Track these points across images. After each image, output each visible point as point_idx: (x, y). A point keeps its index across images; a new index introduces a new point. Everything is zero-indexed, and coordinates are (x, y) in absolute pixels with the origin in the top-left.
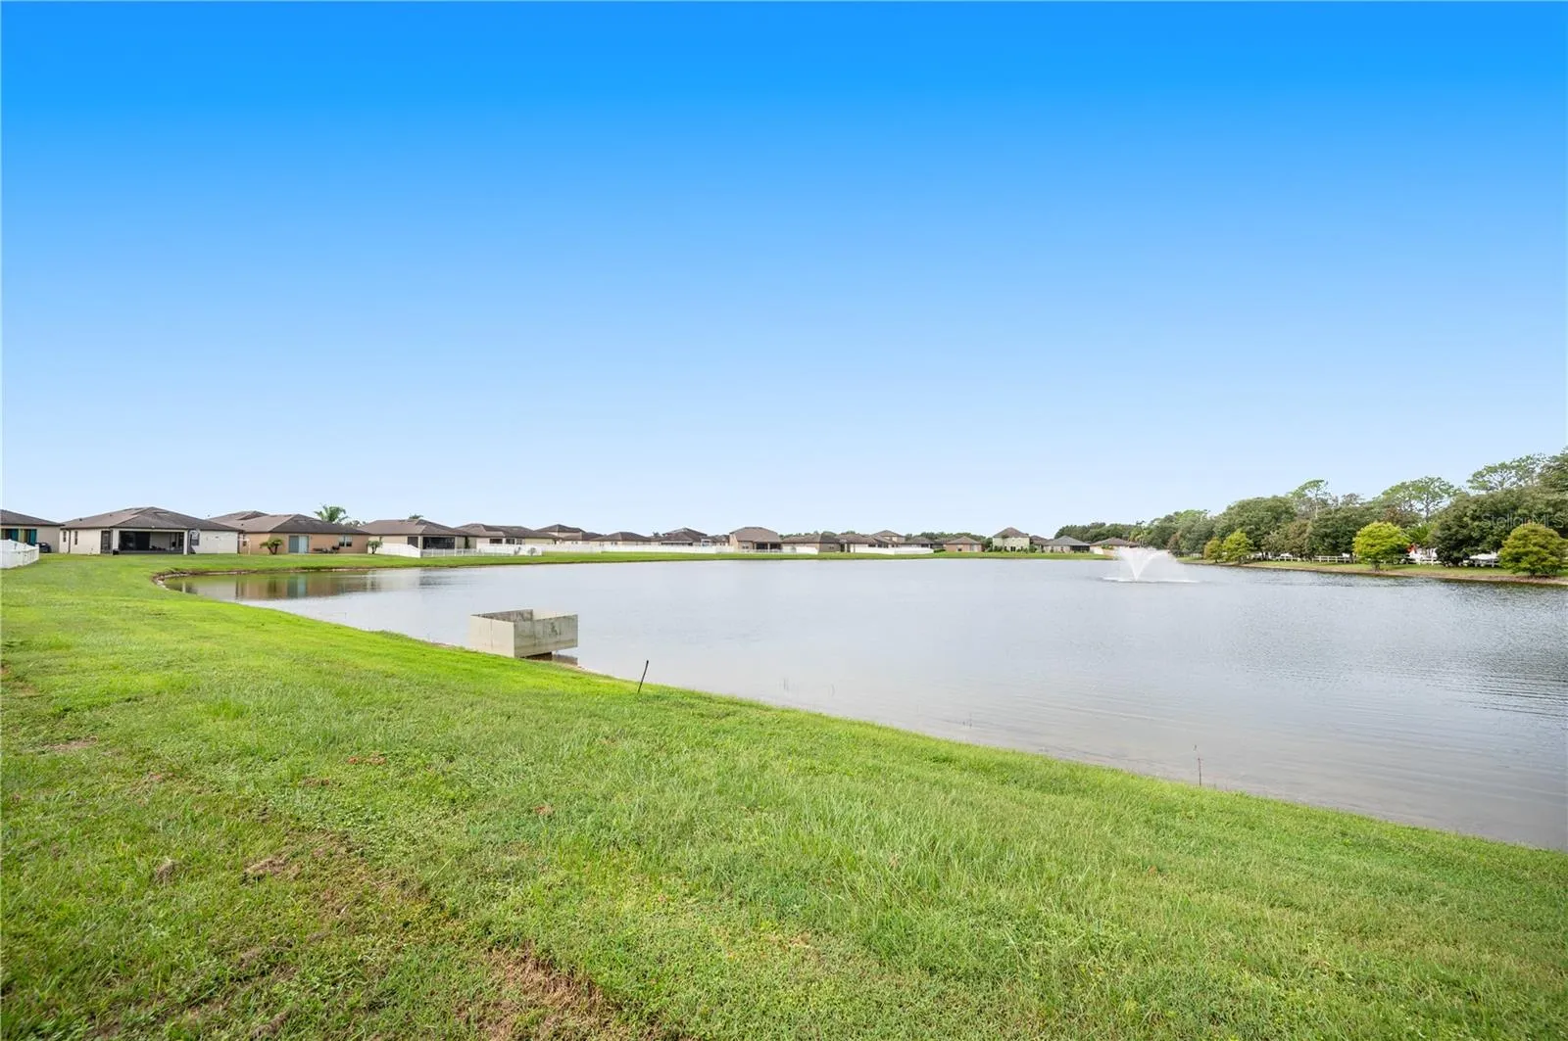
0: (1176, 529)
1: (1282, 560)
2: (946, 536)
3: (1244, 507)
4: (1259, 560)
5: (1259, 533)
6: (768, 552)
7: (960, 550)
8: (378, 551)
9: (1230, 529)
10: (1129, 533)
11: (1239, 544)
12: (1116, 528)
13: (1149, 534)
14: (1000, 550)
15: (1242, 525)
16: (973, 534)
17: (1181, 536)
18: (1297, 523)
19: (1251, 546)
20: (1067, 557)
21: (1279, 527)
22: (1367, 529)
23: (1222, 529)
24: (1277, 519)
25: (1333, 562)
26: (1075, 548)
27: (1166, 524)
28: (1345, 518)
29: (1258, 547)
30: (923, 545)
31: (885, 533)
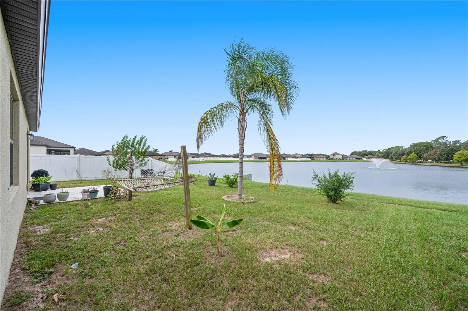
0: (392, 152)
1: (429, 162)
2: (315, 155)
3: (415, 145)
4: (421, 162)
5: (421, 154)
6: (263, 160)
7: (320, 159)
8: (168, 160)
9: (410, 153)
10: (376, 154)
11: (414, 157)
12: (371, 152)
13: (382, 154)
14: (332, 159)
15: (414, 151)
16: (323, 154)
17: (393, 155)
18: (434, 150)
19: (418, 157)
20: (355, 161)
21: (428, 152)
22: (459, 152)
23: (407, 152)
24: (427, 149)
25: (447, 163)
26: (357, 158)
27: (389, 151)
28: (451, 149)
29: (420, 158)
30: (308, 158)
31: (296, 154)
